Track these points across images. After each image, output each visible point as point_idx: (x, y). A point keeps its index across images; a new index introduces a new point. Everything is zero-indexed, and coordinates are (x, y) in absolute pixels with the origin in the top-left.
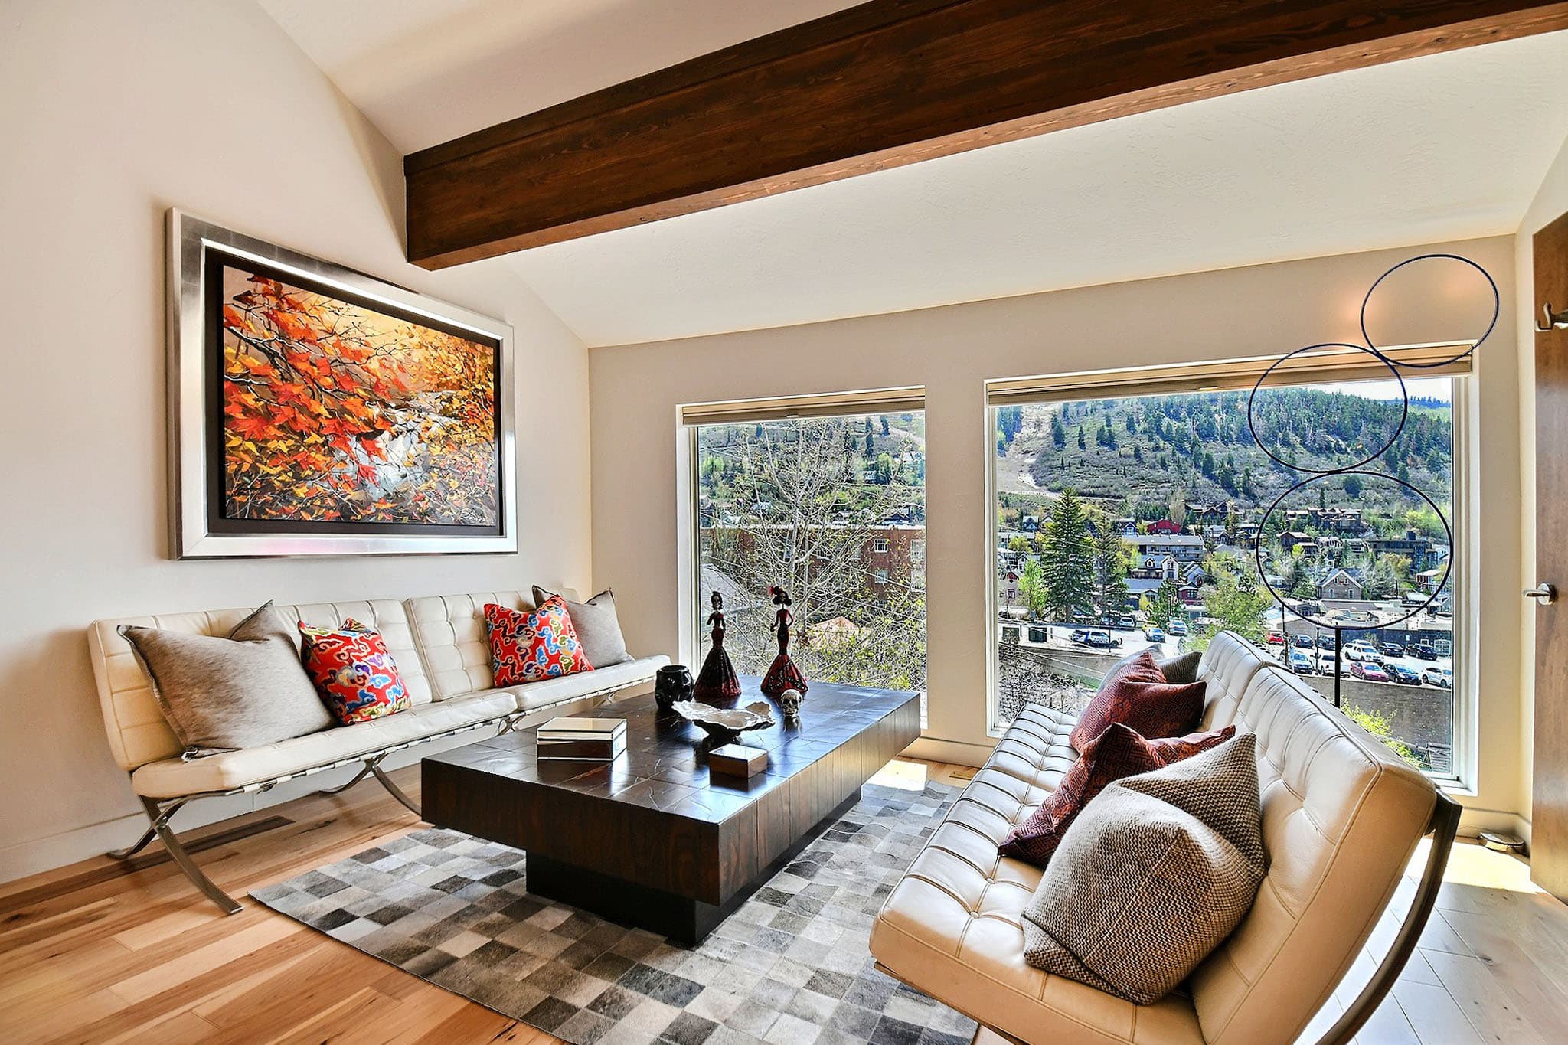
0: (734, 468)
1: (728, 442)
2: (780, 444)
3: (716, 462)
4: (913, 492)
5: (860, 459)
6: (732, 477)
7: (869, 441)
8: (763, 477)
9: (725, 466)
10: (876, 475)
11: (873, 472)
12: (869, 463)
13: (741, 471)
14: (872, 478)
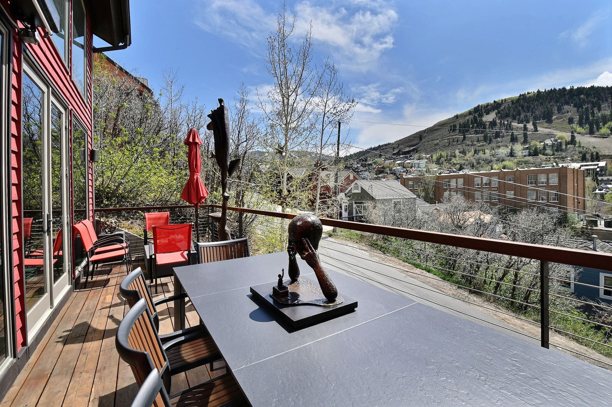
0: (451, 156)
1: (449, 145)
2: (475, 143)
3: (443, 153)
4: (551, 159)
5: (520, 145)
6: (450, 160)
7: (525, 136)
8: (465, 158)
9: (447, 155)
10: (529, 152)
11: (527, 151)
12: (525, 147)
13: (455, 156)
14: (527, 154)
